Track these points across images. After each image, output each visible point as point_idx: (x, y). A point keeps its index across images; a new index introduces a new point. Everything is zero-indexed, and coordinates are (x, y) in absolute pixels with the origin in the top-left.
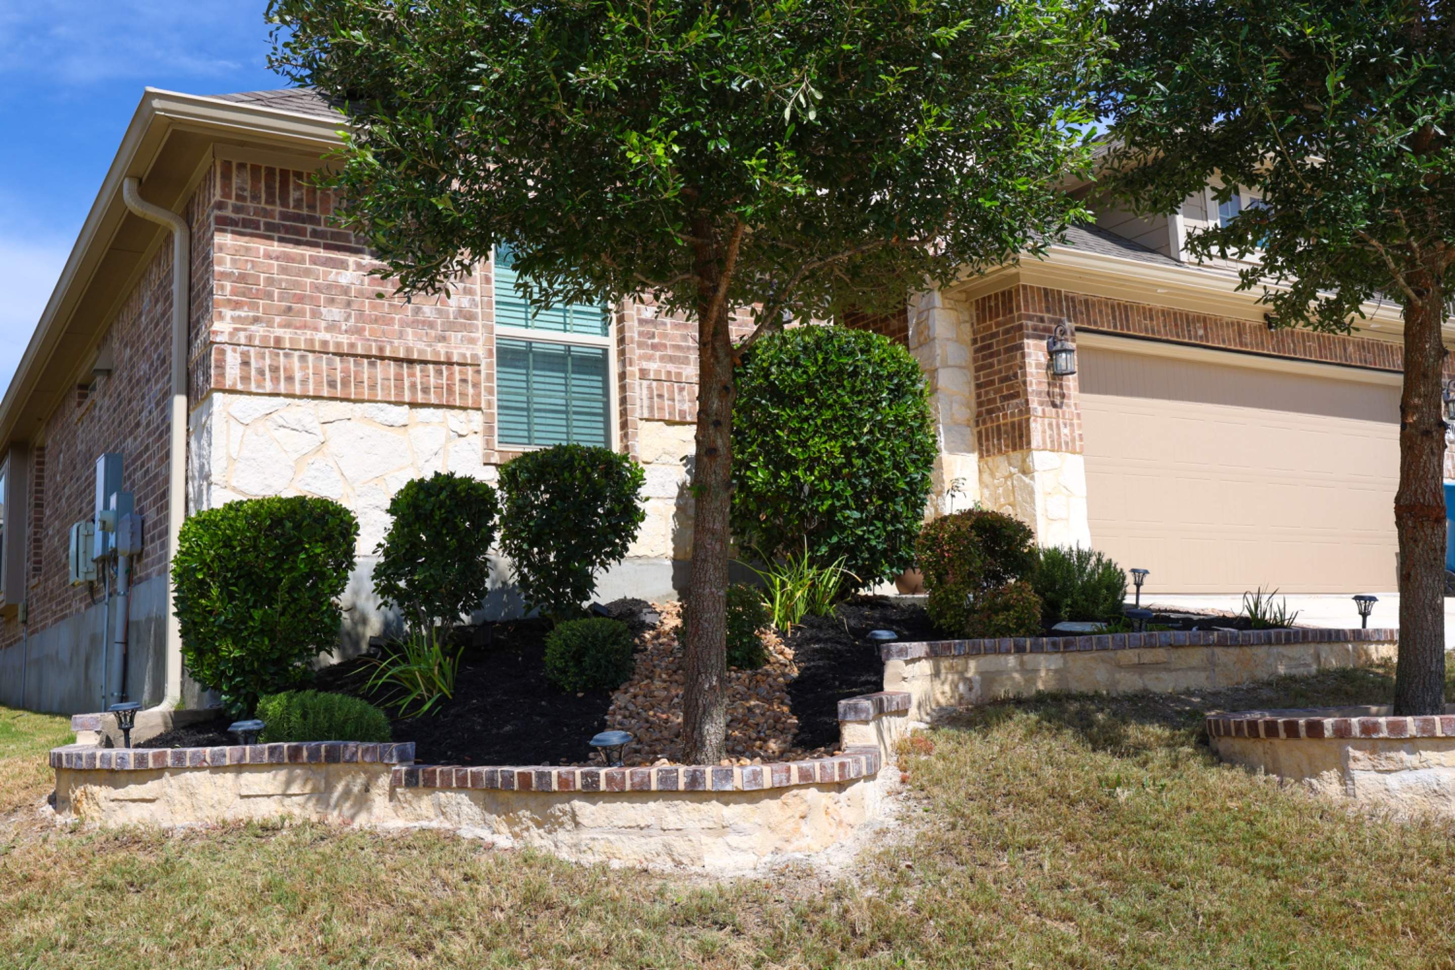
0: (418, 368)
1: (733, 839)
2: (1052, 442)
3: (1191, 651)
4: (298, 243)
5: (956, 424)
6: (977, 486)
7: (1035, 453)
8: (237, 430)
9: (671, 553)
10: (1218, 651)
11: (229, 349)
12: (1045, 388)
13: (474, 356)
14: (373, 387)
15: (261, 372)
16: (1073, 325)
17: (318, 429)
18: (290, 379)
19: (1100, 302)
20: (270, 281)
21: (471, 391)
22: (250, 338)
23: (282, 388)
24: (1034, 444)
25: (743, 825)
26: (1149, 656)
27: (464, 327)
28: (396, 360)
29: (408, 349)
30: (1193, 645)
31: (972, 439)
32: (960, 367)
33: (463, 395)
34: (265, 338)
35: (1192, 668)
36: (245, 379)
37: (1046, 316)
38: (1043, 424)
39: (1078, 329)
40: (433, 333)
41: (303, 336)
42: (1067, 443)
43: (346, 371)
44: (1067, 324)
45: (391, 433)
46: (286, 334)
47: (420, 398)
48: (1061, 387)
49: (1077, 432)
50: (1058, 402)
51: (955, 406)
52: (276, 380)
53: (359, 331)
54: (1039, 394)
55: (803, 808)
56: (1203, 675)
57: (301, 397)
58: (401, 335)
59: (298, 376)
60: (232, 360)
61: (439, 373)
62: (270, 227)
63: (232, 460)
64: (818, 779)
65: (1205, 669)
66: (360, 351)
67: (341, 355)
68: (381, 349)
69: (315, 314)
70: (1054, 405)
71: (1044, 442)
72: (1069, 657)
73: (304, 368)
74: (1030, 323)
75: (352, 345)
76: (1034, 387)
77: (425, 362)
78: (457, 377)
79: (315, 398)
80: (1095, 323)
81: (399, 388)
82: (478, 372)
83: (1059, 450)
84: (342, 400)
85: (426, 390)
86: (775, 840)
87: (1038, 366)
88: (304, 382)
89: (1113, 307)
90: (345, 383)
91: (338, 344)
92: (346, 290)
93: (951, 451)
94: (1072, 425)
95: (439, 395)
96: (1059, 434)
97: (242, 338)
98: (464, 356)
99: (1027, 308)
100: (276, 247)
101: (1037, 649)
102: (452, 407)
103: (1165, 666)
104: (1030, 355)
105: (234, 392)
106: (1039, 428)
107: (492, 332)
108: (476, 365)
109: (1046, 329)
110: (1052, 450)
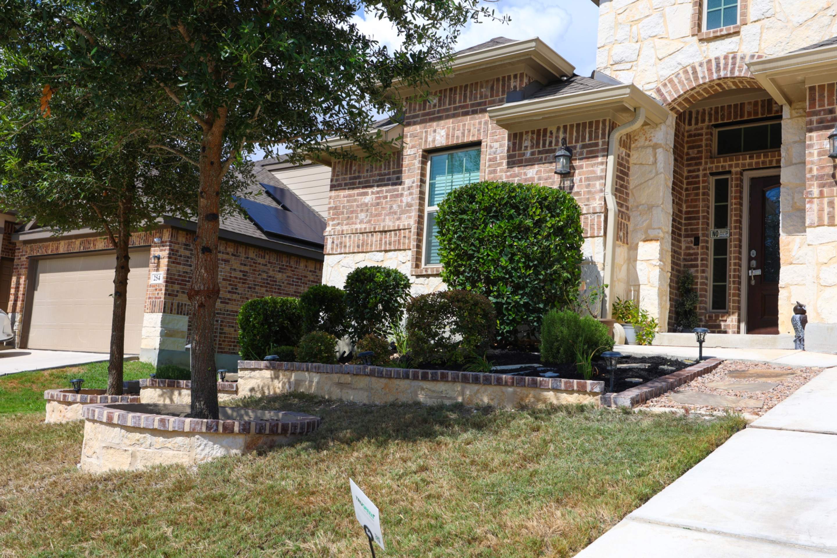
0: (388, 234)
2: (831, 217)
4: (353, 188)
5: (798, 210)
7: (808, 230)
8: (330, 269)
10: (374, 379)
11: (329, 237)
12: (829, 171)
13: (409, 224)
14: (372, 245)
15: (337, 245)
17: (353, 266)
18: (345, 246)
20: (344, 207)
21: (407, 241)
22: (335, 232)
23: (343, 251)
24: (807, 223)
27: (408, 211)
28: (380, 232)
29: (389, 226)
33: (404, 244)
34: (339, 231)
36: (332, 249)
37: (836, 107)
38: (821, 204)
40: (396, 216)
41: (351, 228)
43: (363, 240)
46: (345, 228)
47: (388, 248)
51: (798, 196)
52: (341, 247)
53: (369, 222)
54: (820, 177)
57: (349, 253)
58: (384, 220)
59: (348, 245)
60: (330, 242)
61: (396, 235)
62: (346, 184)
63: (327, 282)
66: (367, 230)
67: (362, 233)
68: (375, 228)
69: (357, 217)
71: (820, 218)
73: (350, 241)
74: (815, 118)
75: (365, 228)
76: (815, 172)
77: (390, 231)
78: (402, 235)
79: (354, 253)
81: (381, 244)
82: (410, 232)
84: (362, 252)
85: (390, 244)
87: (819, 153)
88: (350, 247)
90: (363, 245)
91: (362, 229)
92: (366, 205)
95: (395, 245)
97: (333, 232)
98: (404, 225)
99: (812, 105)
100: (347, 192)
102: (400, 250)
104: (811, 146)
105: (329, 254)
106: (815, 206)
107: (421, 211)
108: (409, 229)
109: (833, 119)
110: (831, 225)
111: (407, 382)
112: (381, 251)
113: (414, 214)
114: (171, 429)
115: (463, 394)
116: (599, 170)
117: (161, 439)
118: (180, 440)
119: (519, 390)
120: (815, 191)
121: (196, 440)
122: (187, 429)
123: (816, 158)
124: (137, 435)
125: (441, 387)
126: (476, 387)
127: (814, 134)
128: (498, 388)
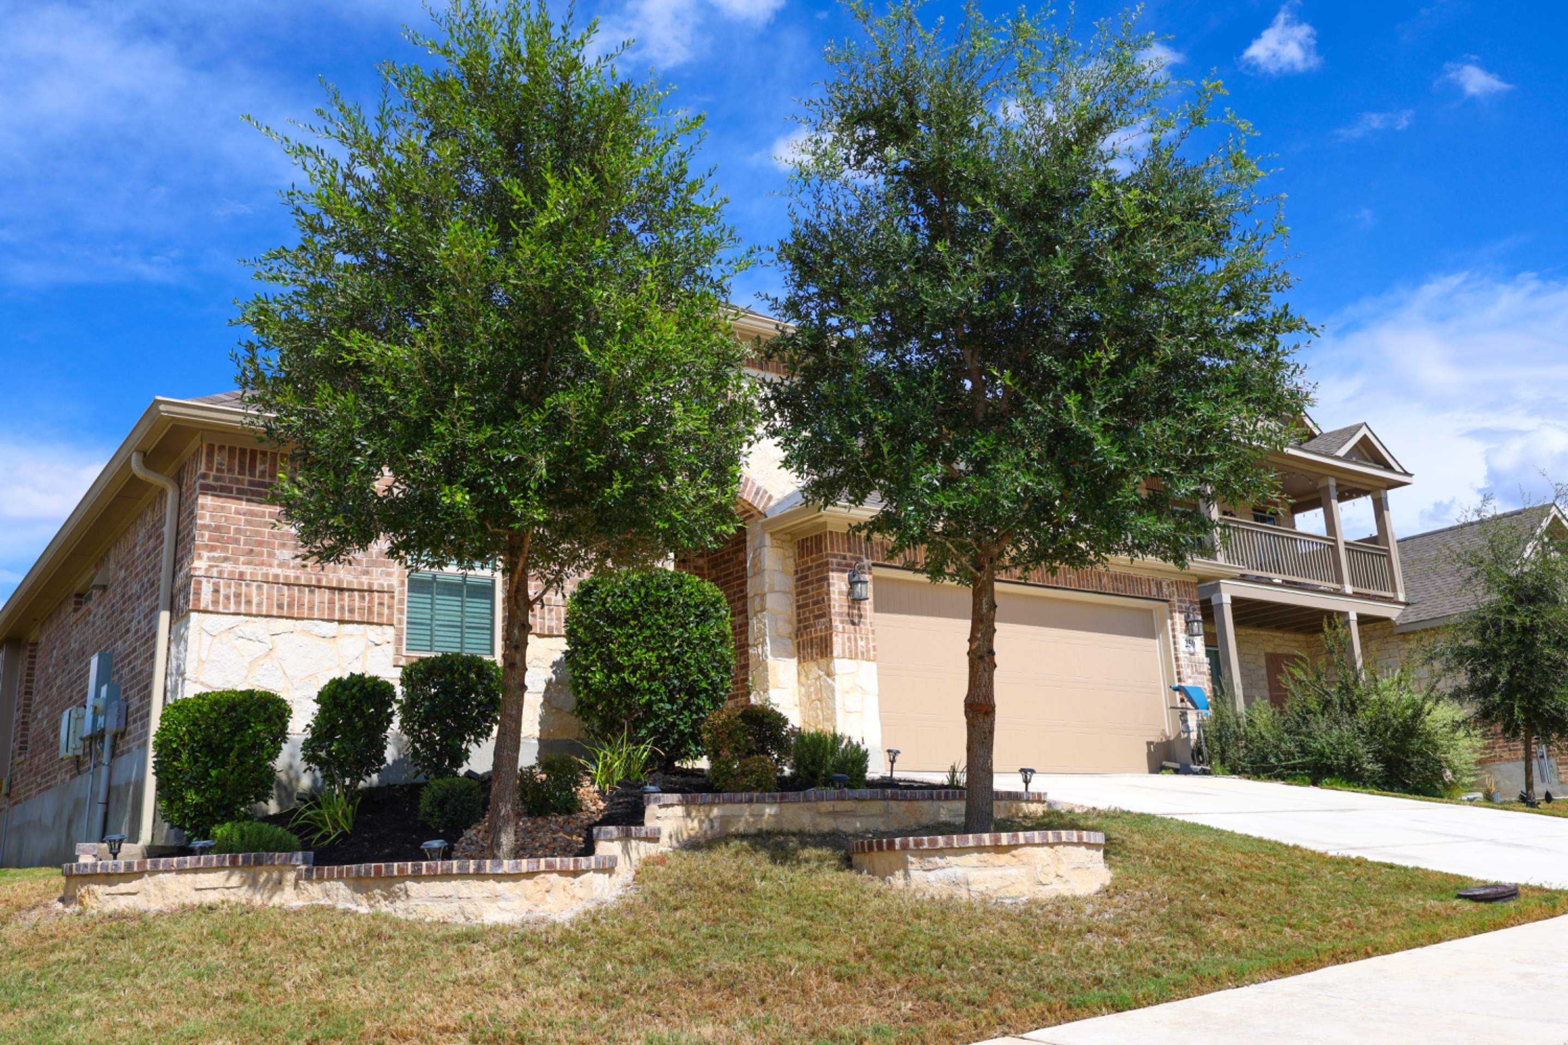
0: (346, 594)
1: (502, 904)
2: (850, 652)
3: (872, 803)
4: (261, 503)
5: (780, 636)
6: (796, 685)
7: (836, 661)
8: (207, 639)
9: (537, 734)
10: (892, 804)
11: (204, 580)
12: (846, 610)
13: (390, 586)
14: (311, 608)
15: (227, 598)
16: (871, 562)
17: (268, 639)
18: (249, 602)
20: (238, 531)
21: (386, 611)
22: (221, 572)
23: (243, 609)
24: (835, 654)
25: (508, 895)
26: (840, 806)
27: (383, 564)
28: (330, 588)
29: (340, 581)
30: (872, 799)
31: (792, 648)
32: (784, 592)
33: (380, 614)
34: (231, 573)
35: (872, 815)
36: (215, 602)
37: (848, 554)
38: (843, 638)
39: (874, 565)
40: (359, 568)
41: (260, 571)
42: (862, 653)
43: (291, 597)
44: (866, 561)
45: (322, 641)
46: (248, 570)
47: (347, 616)
48: (859, 609)
49: (871, 644)
50: (856, 620)
51: (780, 623)
52: (238, 603)
53: (302, 567)
54: (841, 614)
55: (547, 886)
56: (881, 820)
57: (256, 616)
59: (255, 600)
60: (206, 589)
61: (363, 598)
62: (240, 491)
63: (201, 662)
64: (558, 868)
65: (882, 816)
66: (303, 582)
67: (288, 585)
68: (319, 580)
69: (271, 555)
70: (853, 623)
71: (844, 651)
72: (784, 806)
73: (260, 595)
74: (834, 560)
75: (297, 578)
76: (837, 609)
77: (353, 590)
78: (376, 601)
79: (267, 616)
80: (889, 560)
81: (332, 610)
82: (393, 597)
83: (856, 657)
84: (287, 618)
85: (351, 611)
86: (528, 905)
87: (841, 593)
88: (260, 604)
90: (290, 605)
91: (287, 577)
92: (294, 537)
93: (774, 658)
94: (867, 639)
95: (362, 615)
96: (856, 646)
97: (215, 572)
98: (382, 585)
99: (832, 549)
100: (244, 506)
101: (760, 801)
102: (371, 624)
103: (852, 814)
104: (834, 585)
105: (205, 611)
106: (840, 641)
108: (391, 592)
109: (847, 565)
110: (851, 658)
112: (331, 620)
123: (836, 596)
127: (835, 575)
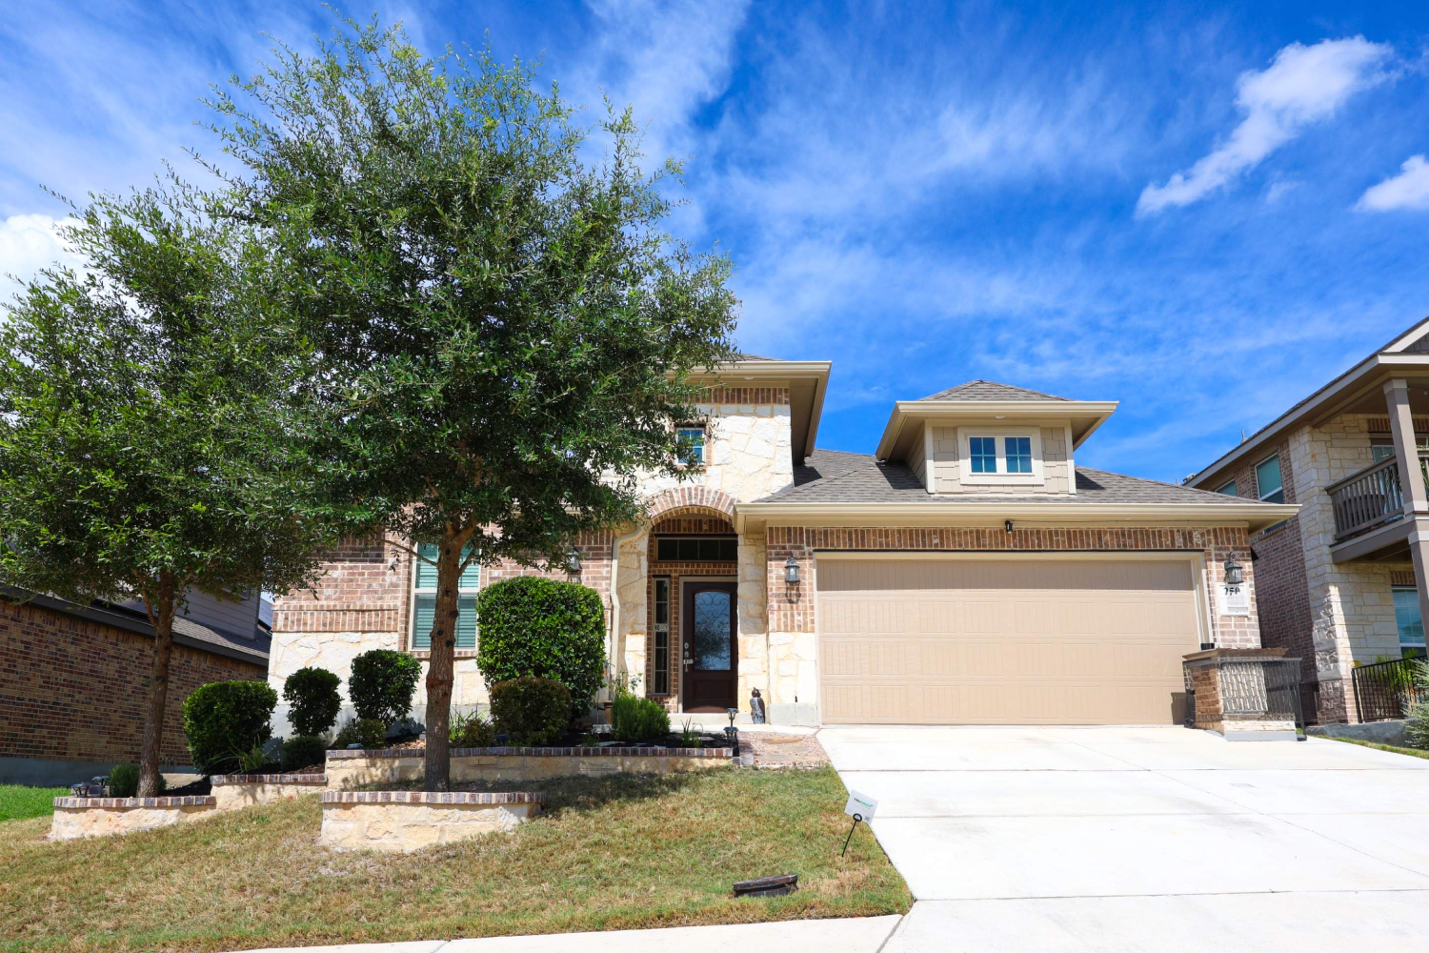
0: (367, 613)
2: (786, 626)
5: (751, 616)
7: (771, 634)
8: (281, 649)
11: (281, 613)
12: (784, 591)
13: (393, 605)
14: (344, 625)
15: (293, 622)
16: (812, 548)
17: (318, 646)
18: (305, 624)
19: (838, 531)
21: (392, 623)
22: (290, 607)
23: (301, 629)
24: (770, 628)
27: (392, 591)
28: (356, 611)
29: (363, 605)
30: (509, 755)
32: (755, 581)
33: (388, 625)
34: (297, 606)
35: (511, 769)
36: (285, 626)
37: (787, 545)
38: (779, 615)
39: (815, 551)
40: (377, 596)
41: (313, 604)
42: (799, 626)
43: (332, 619)
44: (806, 549)
45: (351, 646)
46: (305, 604)
47: (366, 628)
48: (798, 589)
49: (809, 618)
50: (794, 599)
51: (751, 606)
52: (299, 625)
53: (340, 599)
54: (778, 595)
56: (517, 773)
57: (310, 632)
58: (360, 598)
59: (309, 622)
60: (281, 617)
61: (377, 615)
63: (277, 663)
65: (519, 769)
66: (339, 608)
67: (330, 611)
68: (348, 607)
69: (323, 593)
70: (791, 602)
71: (779, 626)
73: (312, 619)
74: (773, 551)
75: (336, 606)
76: (774, 591)
77: (370, 611)
78: (386, 616)
80: (832, 545)
81: (357, 624)
82: (397, 613)
83: (793, 631)
84: (327, 632)
85: (370, 624)
87: (778, 578)
88: (312, 625)
89: (850, 534)
90: (331, 624)
91: (330, 606)
92: (338, 580)
93: (745, 633)
94: (805, 614)
95: (376, 626)
96: (793, 621)
97: (285, 607)
98: (390, 606)
99: (771, 541)
102: (382, 632)
104: (771, 571)
105: (280, 632)
106: (775, 617)
107: (409, 592)
108: (396, 610)
109: (786, 554)
110: (786, 631)
111: (567, 758)
112: (357, 632)
113: (401, 595)
114: (480, 802)
115: (622, 764)
116: (604, 571)
117: (469, 813)
118: (486, 811)
119: (671, 758)
120: (775, 605)
121: (500, 811)
122: (494, 802)
123: (774, 581)
124: (445, 811)
125: (602, 760)
126: (633, 759)
127: (773, 563)
128: (652, 759)
